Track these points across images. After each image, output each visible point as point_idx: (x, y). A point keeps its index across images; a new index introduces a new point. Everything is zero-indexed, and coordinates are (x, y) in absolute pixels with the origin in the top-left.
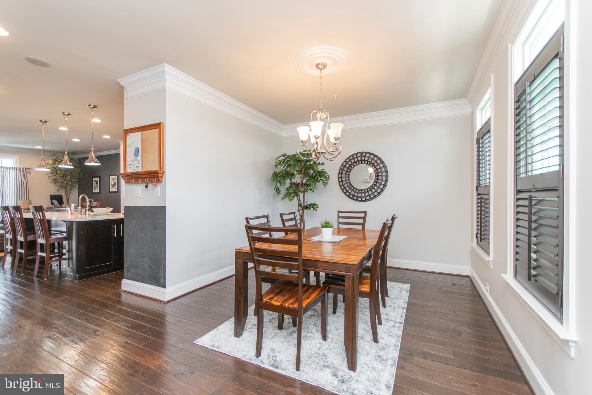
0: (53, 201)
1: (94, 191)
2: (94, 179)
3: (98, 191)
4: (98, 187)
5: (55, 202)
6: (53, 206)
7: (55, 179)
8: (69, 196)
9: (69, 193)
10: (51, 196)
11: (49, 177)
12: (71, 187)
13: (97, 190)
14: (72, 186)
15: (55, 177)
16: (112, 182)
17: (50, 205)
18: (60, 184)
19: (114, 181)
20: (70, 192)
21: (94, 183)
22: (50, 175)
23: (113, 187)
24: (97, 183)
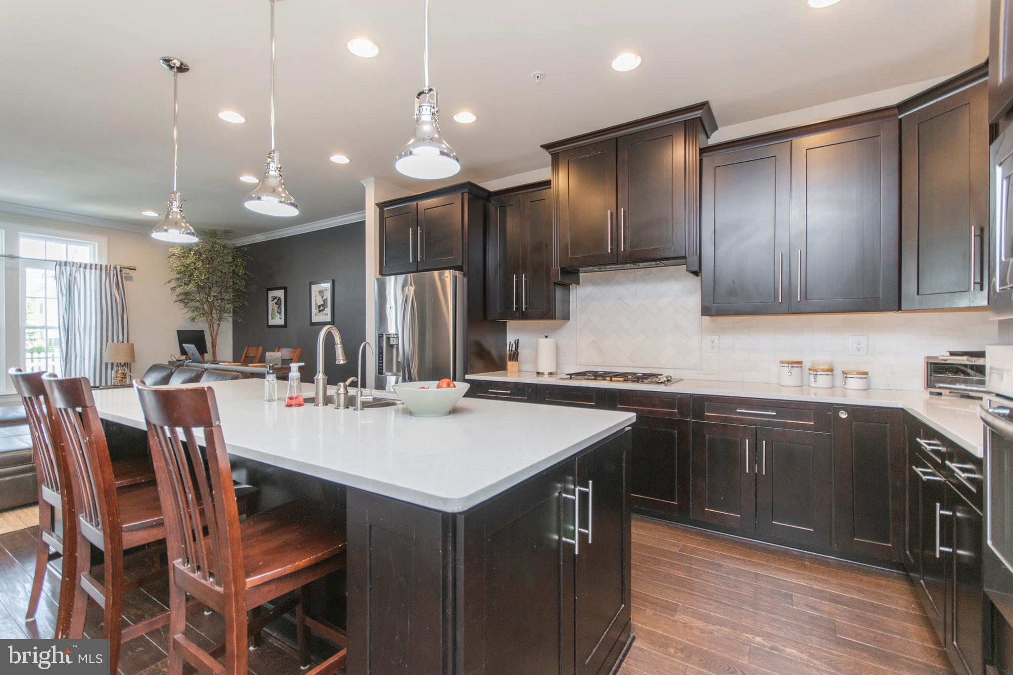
0: (185, 345)
1: (272, 322)
2: (272, 294)
3: (282, 322)
4: (280, 313)
5: (190, 348)
6: (183, 357)
7: (187, 294)
8: (217, 335)
9: (215, 326)
10: (178, 332)
11: (174, 289)
12: (220, 311)
13: (277, 320)
14: (222, 311)
15: (188, 288)
16: (316, 300)
17: (178, 355)
18: (198, 304)
19: (322, 297)
20: (219, 325)
21: (271, 304)
22: (173, 284)
23: (320, 311)
24: (278, 303)
